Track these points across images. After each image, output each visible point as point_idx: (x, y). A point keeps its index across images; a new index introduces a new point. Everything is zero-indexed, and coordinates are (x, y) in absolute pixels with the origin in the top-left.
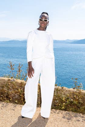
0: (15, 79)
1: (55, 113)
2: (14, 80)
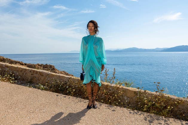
1: (137, 114)
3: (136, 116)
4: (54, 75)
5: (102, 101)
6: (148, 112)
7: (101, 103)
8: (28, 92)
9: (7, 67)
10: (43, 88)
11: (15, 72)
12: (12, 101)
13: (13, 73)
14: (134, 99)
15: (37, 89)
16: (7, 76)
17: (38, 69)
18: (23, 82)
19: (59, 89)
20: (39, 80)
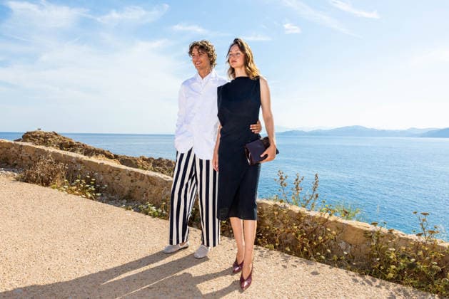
0: (287, 205)
1: (372, 285)
2: (285, 207)
3: (369, 290)
5: (289, 250)
6: (399, 283)
7: (286, 255)
8: (123, 220)
9: (80, 162)
10: (156, 214)
11: (96, 174)
12: (89, 240)
13: (92, 176)
14: (362, 248)
15: (143, 215)
16: (81, 182)
17: (145, 169)
18: (114, 197)
20: (147, 195)
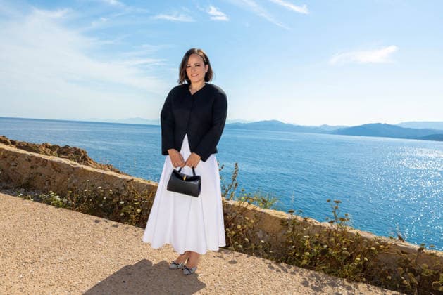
3: (284, 277)
4: (89, 171)
6: (312, 269)
8: (20, 210)
10: (61, 204)
14: (279, 236)
15: (45, 205)
19: (101, 205)
20: (50, 183)
